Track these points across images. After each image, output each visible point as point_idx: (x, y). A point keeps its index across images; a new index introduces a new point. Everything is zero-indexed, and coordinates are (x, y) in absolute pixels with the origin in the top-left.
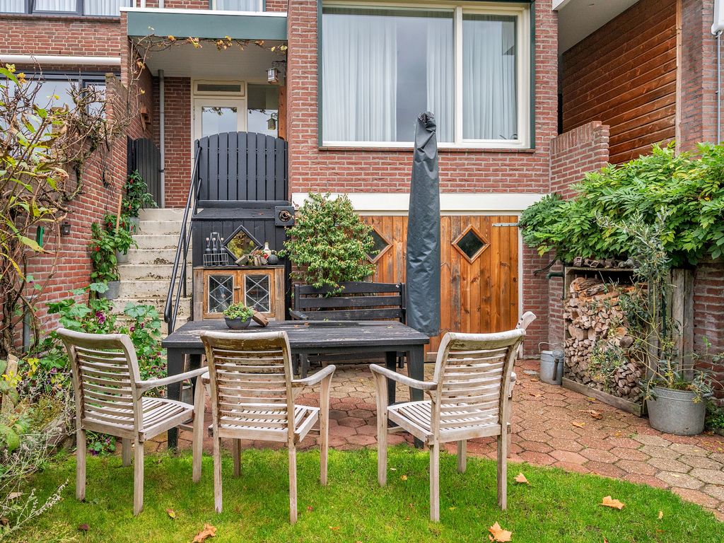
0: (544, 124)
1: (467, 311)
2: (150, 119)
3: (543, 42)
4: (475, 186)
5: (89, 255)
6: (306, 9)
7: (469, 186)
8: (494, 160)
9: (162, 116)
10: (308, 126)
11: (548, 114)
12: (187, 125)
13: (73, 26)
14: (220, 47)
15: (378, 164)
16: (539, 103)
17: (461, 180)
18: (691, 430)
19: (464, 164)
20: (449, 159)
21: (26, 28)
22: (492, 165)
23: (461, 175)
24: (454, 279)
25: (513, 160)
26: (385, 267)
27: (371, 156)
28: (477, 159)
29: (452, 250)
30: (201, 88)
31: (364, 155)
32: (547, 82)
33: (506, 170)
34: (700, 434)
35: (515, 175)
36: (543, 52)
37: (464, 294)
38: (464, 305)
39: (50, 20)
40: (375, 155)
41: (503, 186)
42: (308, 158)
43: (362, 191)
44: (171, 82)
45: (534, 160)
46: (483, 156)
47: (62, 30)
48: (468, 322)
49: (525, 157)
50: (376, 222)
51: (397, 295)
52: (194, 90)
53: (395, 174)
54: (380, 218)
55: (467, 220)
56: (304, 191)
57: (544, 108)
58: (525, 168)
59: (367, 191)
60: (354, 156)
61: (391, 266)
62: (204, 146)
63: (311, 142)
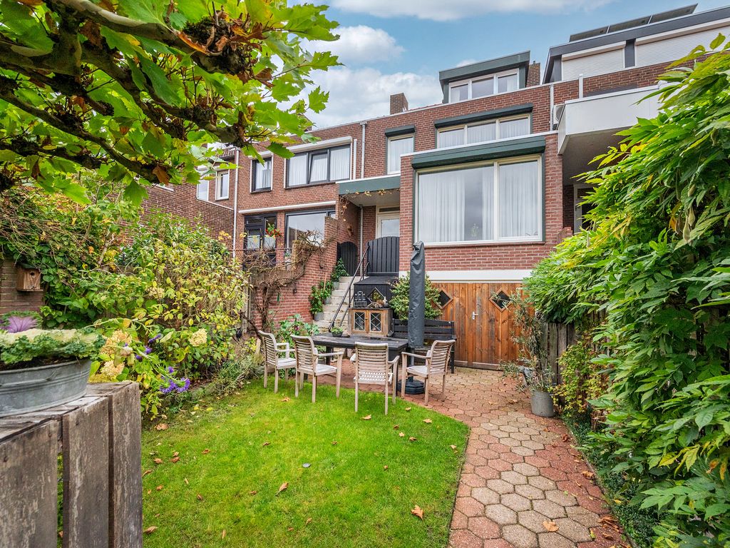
0: (552, 225)
1: (499, 340)
2: (354, 232)
3: (551, 175)
4: (504, 265)
5: (309, 301)
6: (407, 177)
7: (500, 265)
8: (517, 249)
9: (362, 227)
10: (408, 237)
11: (555, 219)
12: (374, 230)
13: (324, 187)
14: (380, 194)
15: (444, 254)
16: (549, 213)
17: (494, 262)
18: (544, 414)
19: (496, 253)
20: (487, 250)
21: (306, 190)
22: (515, 253)
23: (495, 259)
24: (490, 321)
25: (529, 249)
26: (449, 311)
27: (441, 250)
28: (505, 250)
29: (490, 304)
30: (381, 210)
31: (437, 250)
32: (555, 199)
33: (525, 255)
34: (550, 417)
35: (531, 258)
36: (551, 181)
37: (497, 330)
38: (497, 336)
39: (315, 186)
40: (443, 250)
41: (523, 265)
42: (407, 253)
43: (435, 269)
44: (365, 208)
45: (545, 249)
46: (509, 248)
47: (320, 190)
48: (500, 347)
49: (538, 247)
50: (444, 286)
51: (450, 328)
52: (377, 212)
53: (454, 260)
54: (446, 284)
55: (499, 285)
56: (405, 270)
57: (552, 216)
58: (538, 254)
59: (439, 270)
60: (431, 251)
61: (452, 311)
62: (385, 242)
63: (409, 245)
